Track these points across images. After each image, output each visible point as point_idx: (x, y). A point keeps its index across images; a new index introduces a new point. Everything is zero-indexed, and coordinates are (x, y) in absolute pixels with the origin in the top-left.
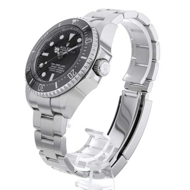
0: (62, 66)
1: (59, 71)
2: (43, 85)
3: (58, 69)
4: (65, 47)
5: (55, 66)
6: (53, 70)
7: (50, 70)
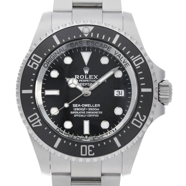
0: (94, 105)
1: (93, 114)
3: (90, 111)
4: (84, 74)
5: (81, 107)
6: (81, 114)
7: (75, 116)
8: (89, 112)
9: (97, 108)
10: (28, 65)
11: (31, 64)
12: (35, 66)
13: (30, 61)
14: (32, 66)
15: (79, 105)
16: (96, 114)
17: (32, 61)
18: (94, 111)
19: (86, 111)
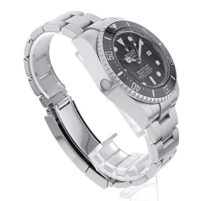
0: (146, 66)
2: (166, 86)
4: (128, 52)
6: (144, 75)
7: (143, 78)
8: (147, 72)
9: (148, 67)
10: (108, 59)
11: (109, 58)
12: (112, 58)
13: (107, 57)
14: (110, 59)
15: (140, 71)
16: (150, 71)
17: (108, 56)
18: (148, 70)
19: (145, 72)
